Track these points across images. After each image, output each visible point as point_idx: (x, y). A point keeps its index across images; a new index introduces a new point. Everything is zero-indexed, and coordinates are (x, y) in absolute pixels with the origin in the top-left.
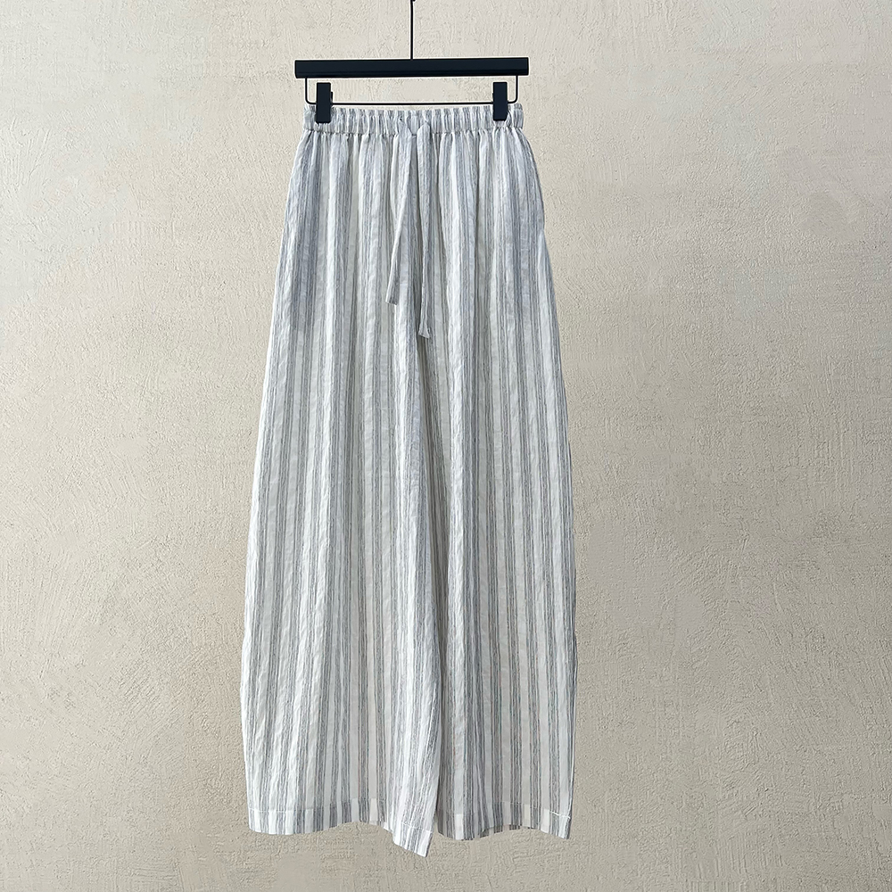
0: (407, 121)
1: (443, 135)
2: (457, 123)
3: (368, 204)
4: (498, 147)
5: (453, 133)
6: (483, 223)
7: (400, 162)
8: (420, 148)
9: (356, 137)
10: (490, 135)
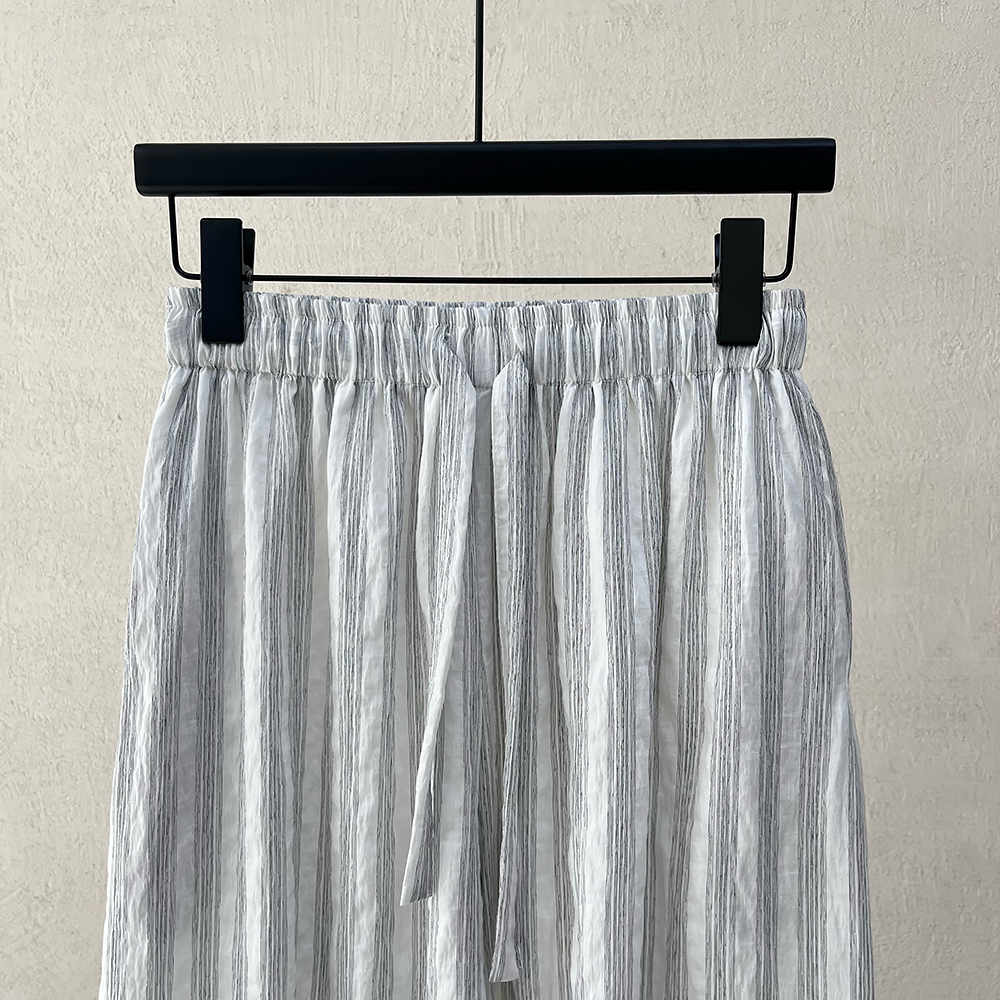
0: (465, 343)
1: (569, 392)
2: (609, 355)
3: (355, 600)
4: (730, 435)
5: (597, 386)
6: (677, 658)
7: (443, 486)
8: (499, 440)
9: (318, 390)
10: (706, 393)
